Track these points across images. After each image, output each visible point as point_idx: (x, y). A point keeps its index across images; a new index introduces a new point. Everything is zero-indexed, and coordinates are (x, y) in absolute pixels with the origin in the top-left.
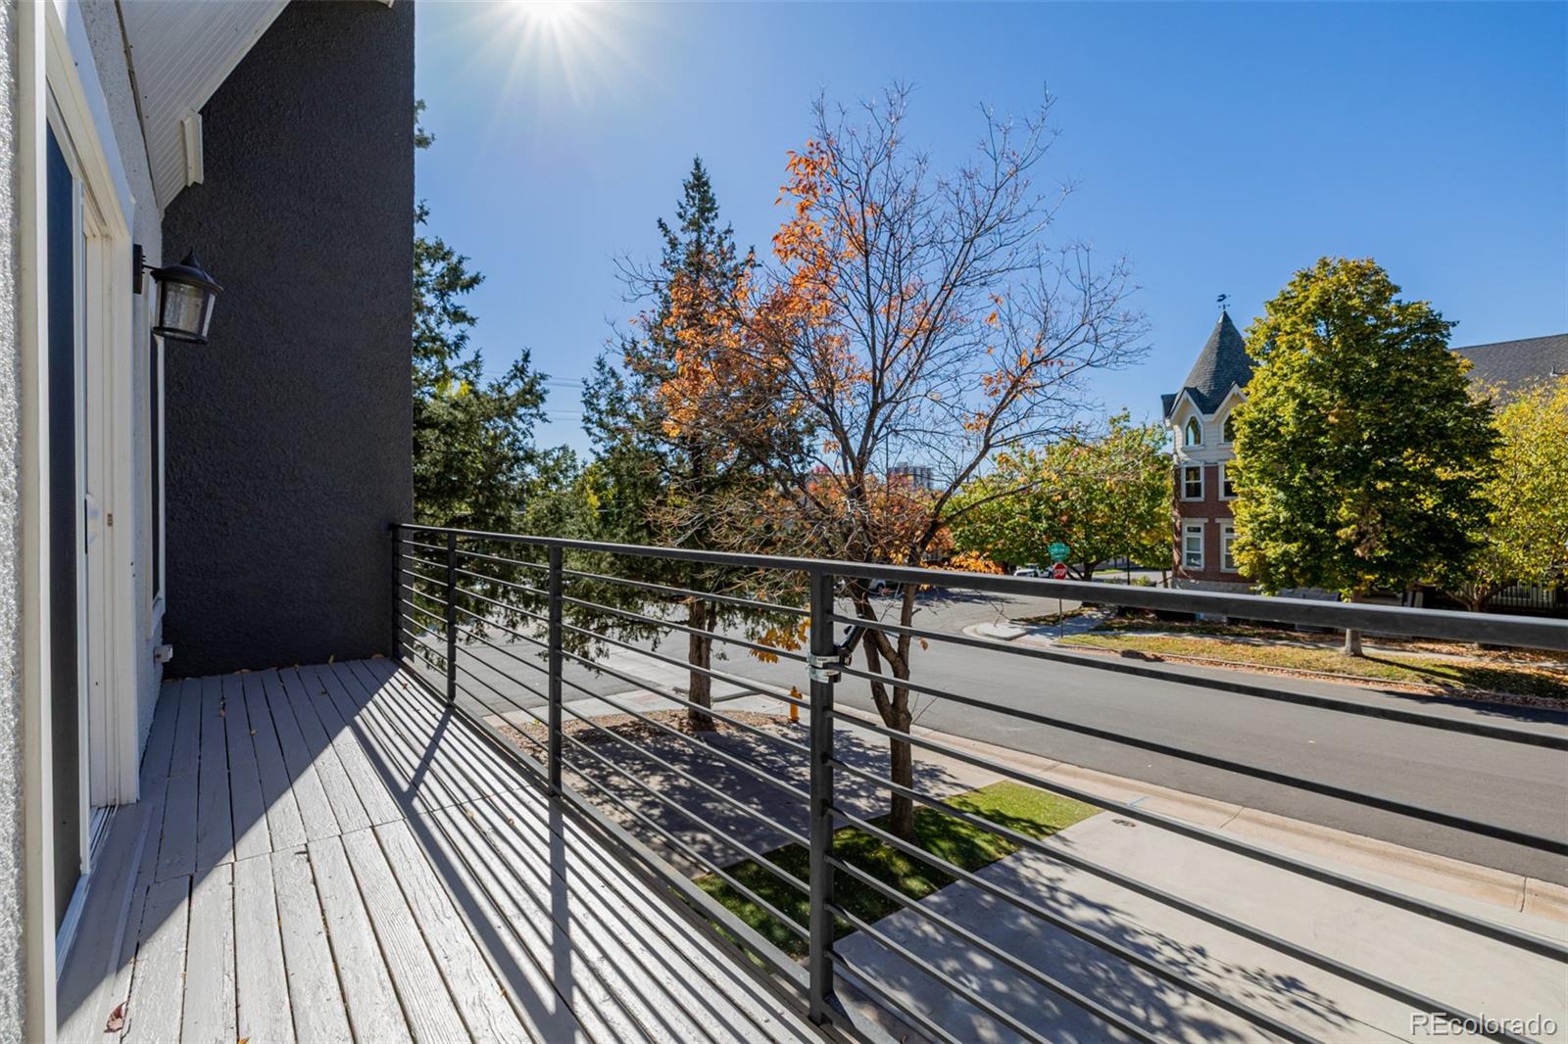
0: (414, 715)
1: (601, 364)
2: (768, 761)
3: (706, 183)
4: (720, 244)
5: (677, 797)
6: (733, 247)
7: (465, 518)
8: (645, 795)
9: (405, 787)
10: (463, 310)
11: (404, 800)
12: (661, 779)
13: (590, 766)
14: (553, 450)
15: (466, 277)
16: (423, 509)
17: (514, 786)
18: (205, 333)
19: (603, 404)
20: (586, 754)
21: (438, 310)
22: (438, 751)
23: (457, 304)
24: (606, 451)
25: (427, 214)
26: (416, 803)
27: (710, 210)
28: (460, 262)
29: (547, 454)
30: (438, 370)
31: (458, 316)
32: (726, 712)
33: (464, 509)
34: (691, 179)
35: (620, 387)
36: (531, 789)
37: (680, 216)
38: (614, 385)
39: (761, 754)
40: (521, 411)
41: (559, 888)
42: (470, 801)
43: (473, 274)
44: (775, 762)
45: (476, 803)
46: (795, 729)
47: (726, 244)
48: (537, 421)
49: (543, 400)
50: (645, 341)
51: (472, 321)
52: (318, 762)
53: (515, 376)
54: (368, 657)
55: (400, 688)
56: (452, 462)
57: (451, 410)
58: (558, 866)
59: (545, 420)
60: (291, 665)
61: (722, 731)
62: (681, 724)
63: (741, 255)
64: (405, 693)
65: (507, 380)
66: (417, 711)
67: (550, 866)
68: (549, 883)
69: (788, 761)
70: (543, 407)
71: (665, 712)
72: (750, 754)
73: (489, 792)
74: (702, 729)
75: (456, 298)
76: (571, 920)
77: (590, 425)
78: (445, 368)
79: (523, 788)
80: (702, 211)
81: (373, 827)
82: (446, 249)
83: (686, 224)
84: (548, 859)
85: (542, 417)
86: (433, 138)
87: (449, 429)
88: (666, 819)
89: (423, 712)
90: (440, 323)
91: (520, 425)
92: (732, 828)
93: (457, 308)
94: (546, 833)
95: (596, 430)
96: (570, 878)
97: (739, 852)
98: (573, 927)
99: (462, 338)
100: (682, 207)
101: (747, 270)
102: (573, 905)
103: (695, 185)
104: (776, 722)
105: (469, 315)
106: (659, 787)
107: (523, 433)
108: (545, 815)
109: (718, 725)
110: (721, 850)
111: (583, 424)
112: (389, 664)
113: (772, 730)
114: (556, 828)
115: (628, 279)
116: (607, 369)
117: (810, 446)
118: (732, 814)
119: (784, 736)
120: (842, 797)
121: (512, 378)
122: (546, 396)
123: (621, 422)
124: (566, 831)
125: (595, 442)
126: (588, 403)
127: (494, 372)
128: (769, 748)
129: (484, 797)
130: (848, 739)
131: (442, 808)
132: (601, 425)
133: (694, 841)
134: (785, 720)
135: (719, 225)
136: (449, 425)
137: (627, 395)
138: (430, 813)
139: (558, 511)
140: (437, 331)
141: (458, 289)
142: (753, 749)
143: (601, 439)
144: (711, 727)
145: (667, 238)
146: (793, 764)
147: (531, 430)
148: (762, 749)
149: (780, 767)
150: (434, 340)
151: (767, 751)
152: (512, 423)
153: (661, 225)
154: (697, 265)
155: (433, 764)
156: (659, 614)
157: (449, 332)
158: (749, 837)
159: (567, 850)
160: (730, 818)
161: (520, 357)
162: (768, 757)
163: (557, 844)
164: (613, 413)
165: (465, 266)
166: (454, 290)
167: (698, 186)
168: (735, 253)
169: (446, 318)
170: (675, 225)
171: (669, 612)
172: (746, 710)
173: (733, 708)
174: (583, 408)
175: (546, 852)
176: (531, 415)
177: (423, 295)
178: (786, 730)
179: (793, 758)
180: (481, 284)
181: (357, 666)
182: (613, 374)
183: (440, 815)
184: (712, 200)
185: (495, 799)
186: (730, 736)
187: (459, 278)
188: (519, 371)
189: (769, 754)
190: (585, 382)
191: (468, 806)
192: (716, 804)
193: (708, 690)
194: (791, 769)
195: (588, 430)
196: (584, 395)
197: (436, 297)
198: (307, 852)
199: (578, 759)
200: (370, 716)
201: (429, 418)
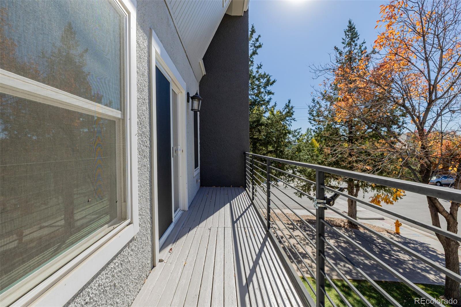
0: (244, 203)
1: (314, 100)
2: (382, 246)
3: (354, 28)
4: (360, 48)
5: (340, 249)
6: (366, 48)
7: (272, 151)
8: (327, 245)
9: (235, 220)
10: (271, 91)
11: (234, 223)
12: (334, 241)
13: (309, 231)
14: (297, 130)
15: (271, 81)
16: (262, 148)
17: (259, 226)
18: (199, 109)
19: (315, 113)
20: (308, 227)
21: (264, 92)
22: (245, 213)
23: (269, 90)
24: (316, 129)
25: (262, 66)
26: (236, 224)
27: (355, 37)
28: (269, 77)
29: (295, 131)
30: (266, 109)
31: (270, 93)
32: (365, 224)
33: (270, 148)
34: (347, 28)
35: (321, 107)
36: (263, 228)
37: (343, 43)
38: (318, 106)
39: (379, 243)
40: (288, 118)
41: (259, 256)
42: (247, 227)
43: (273, 80)
44: (385, 247)
45: (249, 228)
46: (397, 237)
47: (363, 48)
48: (292, 121)
49: (293, 114)
50: (329, 90)
51: (273, 94)
52: (220, 210)
53: (286, 108)
54: (239, 187)
55: (243, 195)
56: (268, 135)
57: (267, 120)
58: (261, 250)
59: (295, 120)
60: (223, 187)
61: (362, 230)
62: (344, 224)
63: (369, 51)
64: (244, 197)
65: (284, 110)
66: (245, 202)
67: (259, 250)
68: (257, 254)
69: (392, 249)
70: (293, 117)
71: (339, 219)
72: (373, 242)
73: (252, 226)
74: (353, 228)
75: (269, 88)
76: (258, 265)
77: (311, 121)
78: (267, 108)
79: (261, 227)
80: (352, 39)
81: (224, 228)
82: (267, 74)
83: (345, 45)
84: (259, 248)
85: (294, 119)
86: (262, 44)
87: (267, 125)
88: (334, 255)
89: (246, 202)
90: (264, 96)
91: (287, 122)
92: (361, 266)
93: (269, 91)
94: (262, 241)
95: (313, 122)
96: (263, 255)
97: (363, 276)
98: (258, 267)
99: (270, 99)
100: (344, 40)
101: (372, 55)
102: (260, 262)
103: (349, 30)
104: (388, 232)
105: (272, 92)
106: (333, 244)
107: (289, 125)
108: (264, 236)
109: (360, 228)
110: (356, 273)
111: (309, 121)
112: (243, 189)
113: (386, 236)
114: (265, 240)
115: (314, 72)
116: (316, 102)
117: (403, 121)
118: (362, 262)
119: (392, 238)
120: (419, 271)
121: (285, 109)
122: (294, 113)
123: (321, 118)
124: (267, 242)
125: (313, 126)
126: (310, 114)
127: (280, 108)
128: (383, 241)
129: (251, 227)
130: (427, 247)
131: (241, 227)
132: (314, 120)
133: (344, 266)
134: (393, 232)
135: (359, 42)
136: (267, 124)
137: (322, 109)
138: (237, 228)
139: (300, 148)
140: (264, 98)
141: (269, 85)
142: (375, 240)
143: (315, 125)
144: (357, 228)
145: (338, 52)
146: (394, 251)
147: (291, 124)
148: (380, 241)
149: (387, 250)
150: (263, 101)
151: (382, 242)
152: (285, 122)
153: (336, 48)
154: (350, 59)
155: (243, 216)
156: (337, 184)
157: (267, 98)
158: (368, 272)
159: (265, 247)
160: (361, 263)
161: (287, 102)
162: (382, 245)
163: (264, 244)
164: (318, 116)
165: (271, 78)
166: (268, 86)
167: (350, 30)
168: (367, 50)
169: (266, 94)
170: (341, 47)
171: (341, 184)
172: (374, 225)
173: (368, 223)
174: (308, 115)
175: (260, 246)
176: (291, 119)
177: (260, 89)
178: (392, 236)
179: (395, 248)
180: (276, 82)
181: (236, 188)
182: (318, 103)
183: (239, 229)
184: (356, 33)
185: (253, 228)
186: (365, 233)
187: (269, 82)
188: (287, 106)
189: (382, 244)
190: (309, 107)
191: (246, 229)
192: (356, 256)
193: (356, 214)
194: (393, 252)
195: (310, 122)
196: (309, 111)
197: (263, 89)
198: (210, 229)
199: (306, 228)
200: (234, 201)
201: (262, 123)
